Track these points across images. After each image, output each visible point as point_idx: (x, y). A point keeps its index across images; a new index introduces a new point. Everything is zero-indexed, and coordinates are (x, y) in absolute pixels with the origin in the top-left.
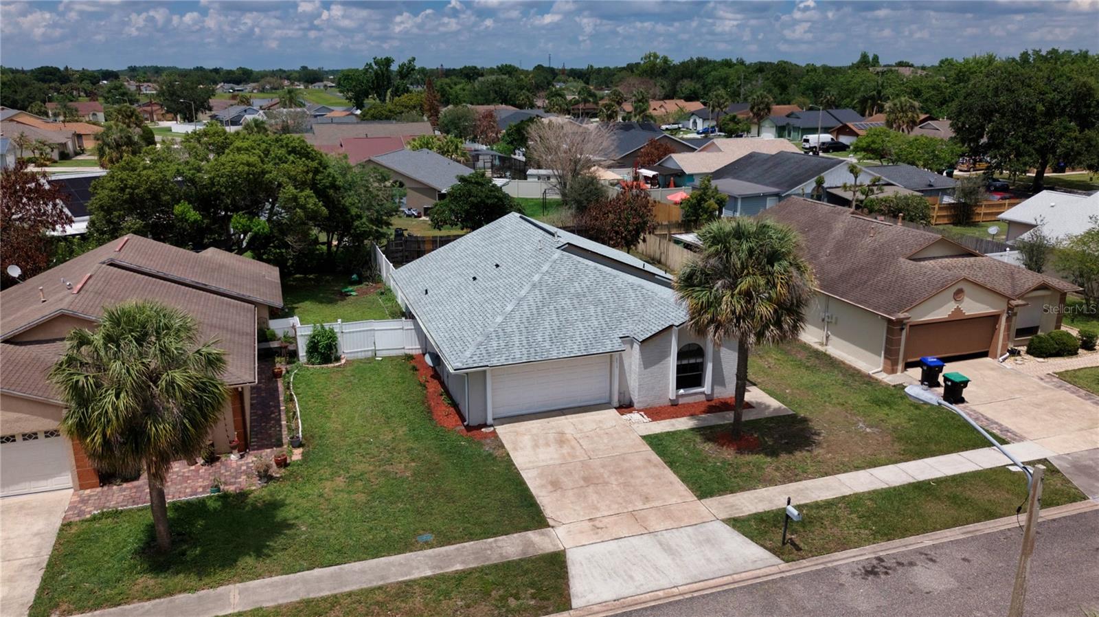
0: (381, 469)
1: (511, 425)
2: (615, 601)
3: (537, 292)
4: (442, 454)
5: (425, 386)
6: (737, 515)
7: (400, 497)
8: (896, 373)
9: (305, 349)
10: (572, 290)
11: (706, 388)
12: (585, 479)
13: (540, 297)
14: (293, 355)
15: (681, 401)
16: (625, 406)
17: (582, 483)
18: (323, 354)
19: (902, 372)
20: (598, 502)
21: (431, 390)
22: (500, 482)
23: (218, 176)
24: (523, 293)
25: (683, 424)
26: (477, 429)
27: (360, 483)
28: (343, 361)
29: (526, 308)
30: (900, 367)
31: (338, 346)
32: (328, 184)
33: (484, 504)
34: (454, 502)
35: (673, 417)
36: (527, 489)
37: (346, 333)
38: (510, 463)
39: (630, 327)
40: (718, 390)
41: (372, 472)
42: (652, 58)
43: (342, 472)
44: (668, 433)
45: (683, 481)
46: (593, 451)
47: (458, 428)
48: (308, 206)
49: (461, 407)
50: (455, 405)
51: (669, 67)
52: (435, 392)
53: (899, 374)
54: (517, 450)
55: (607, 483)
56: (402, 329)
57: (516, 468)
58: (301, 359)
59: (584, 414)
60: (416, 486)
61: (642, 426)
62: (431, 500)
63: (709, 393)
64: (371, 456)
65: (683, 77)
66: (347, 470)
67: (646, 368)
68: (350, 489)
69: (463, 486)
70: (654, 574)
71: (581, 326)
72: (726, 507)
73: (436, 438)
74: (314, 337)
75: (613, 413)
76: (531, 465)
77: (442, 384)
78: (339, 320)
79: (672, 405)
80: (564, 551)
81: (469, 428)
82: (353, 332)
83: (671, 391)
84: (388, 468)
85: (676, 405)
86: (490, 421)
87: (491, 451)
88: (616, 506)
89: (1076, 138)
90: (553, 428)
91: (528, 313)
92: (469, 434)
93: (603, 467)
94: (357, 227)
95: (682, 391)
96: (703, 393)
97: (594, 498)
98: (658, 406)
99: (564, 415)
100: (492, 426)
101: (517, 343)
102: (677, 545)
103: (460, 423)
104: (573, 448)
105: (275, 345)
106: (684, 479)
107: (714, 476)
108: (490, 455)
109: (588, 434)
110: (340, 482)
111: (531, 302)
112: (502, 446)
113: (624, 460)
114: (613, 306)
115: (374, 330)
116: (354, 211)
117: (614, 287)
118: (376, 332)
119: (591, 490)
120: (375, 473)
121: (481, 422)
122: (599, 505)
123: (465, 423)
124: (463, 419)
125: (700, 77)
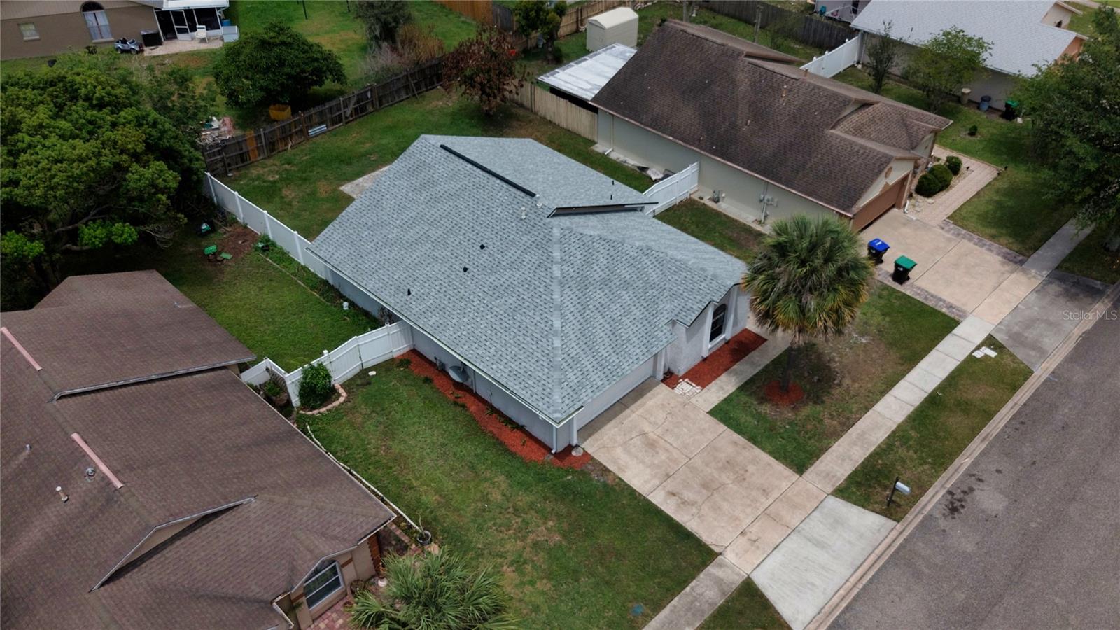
0: (529, 541)
1: (593, 438)
2: (819, 613)
4: (563, 499)
6: (838, 484)
7: (576, 570)
9: (297, 393)
11: (727, 335)
12: (704, 486)
16: (668, 377)
17: (705, 492)
20: (733, 510)
21: (473, 410)
25: (727, 384)
26: (569, 455)
27: (528, 567)
28: (343, 393)
34: (625, 558)
36: (670, 517)
37: (334, 361)
38: (630, 490)
41: (524, 548)
43: (500, 560)
44: (726, 401)
45: (776, 459)
46: (685, 448)
47: (548, 458)
50: (519, 427)
52: (480, 410)
54: (623, 471)
55: (723, 484)
56: (388, 335)
57: (640, 494)
58: (294, 404)
59: (643, 400)
60: (577, 550)
61: (700, 400)
62: (605, 563)
63: (730, 337)
64: (506, 528)
66: (502, 555)
68: (527, 578)
69: (615, 534)
70: (825, 574)
72: (824, 477)
75: (664, 389)
76: (649, 485)
77: (477, 397)
79: (704, 361)
80: (749, 578)
81: (559, 455)
82: (340, 357)
85: (706, 359)
86: (575, 441)
87: (602, 479)
88: (749, 509)
90: (631, 429)
93: (706, 466)
96: (724, 339)
97: (726, 506)
98: (692, 367)
99: (627, 407)
100: (578, 446)
102: (820, 536)
103: (546, 452)
104: (666, 449)
106: (775, 456)
107: (794, 443)
108: (605, 484)
109: (665, 427)
112: (606, 469)
113: (715, 449)
115: (359, 345)
118: (361, 347)
119: (717, 498)
120: (529, 549)
121: (566, 444)
122: (736, 514)
123: (553, 452)
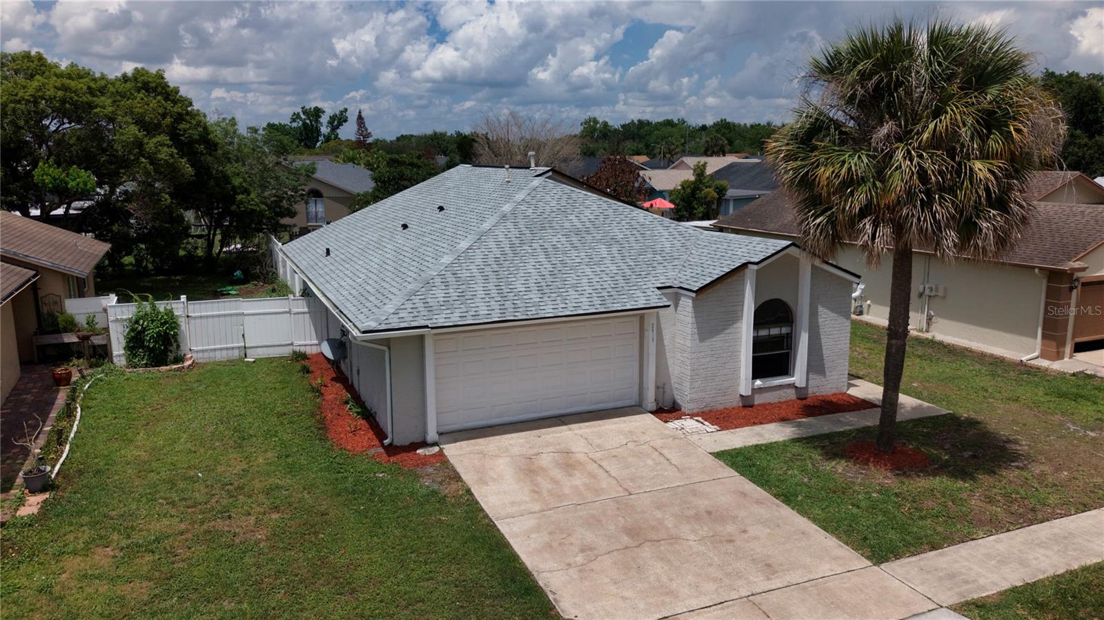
0: (205, 527)
1: (472, 441)
3: (510, 225)
4: (339, 495)
5: (318, 391)
6: (976, 596)
7: (227, 586)
8: (1063, 359)
9: (123, 342)
10: (567, 225)
11: (798, 377)
12: (632, 532)
13: (515, 232)
14: (102, 354)
15: (759, 400)
16: (668, 410)
17: (626, 540)
18: (151, 350)
19: (1071, 357)
20: (671, 580)
21: (329, 397)
22: (456, 544)
23: (11, 102)
24: (486, 226)
25: (774, 433)
26: (409, 451)
27: (149, 558)
28: (187, 363)
29: (492, 245)
30: (1068, 349)
31: (180, 339)
32: (196, 137)
33: (421, 593)
34: (353, 591)
35: (755, 424)
36: (514, 557)
37: (195, 318)
38: (473, 508)
39: (670, 274)
40: (816, 381)
41: (182, 533)
42: (592, 123)
43: (115, 537)
44: (757, 448)
45: (825, 529)
46: (632, 480)
47: (372, 452)
48: (159, 156)
49: (380, 419)
50: (369, 416)
51: (609, 131)
52: (335, 399)
53: (1066, 359)
54: (486, 483)
55: (674, 539)
56: (289, 312)
57: (487, 516)
58: (115, 360)
59: (600, 422)
60: (272, 560)
61: (707, 439)
62: (302, 590)
63: (804, 385)
64: (190, 503)
65: (626, 138)
66: (128, 533)
67: (702, 340)
68: (120, 572)
69: (376, 556)
71: (588, 271)
72: (941, 579)
73: (327, 469)
74: (137, 322)
75: (649, 420)
76: (514, 509)
77: (350, 388)
78: (183, 298)
79: (744, 406)
81: (392, 450)
82: (207, 317)
83: (745, 382)
84: (220, 524)
85: (752, 406)
86: (432, 435)
87: (436, 487)
88: (711, 587)
89: (1086, 145)
90: (548, 444)
91: (497, 252)
92: (392, 459)
93: (658, 508)
94: (241, 202)
95: (758, 382)
96: (792, 386)
97: (657, 569)
98: (721, 407)
99: (564, 424)
100: (435, 444)
101: (481, 293)
103: (376, 442)
104: (592, 476)
105: (71, 338)
106: (827, 525)
107: (880, 518)
108: (434, 493)
109: (614, 452)
110: (103, 558)
111: (501, 238)
112: (457, 477)
113: (694, 493)
114: (637, 246)
115: (243, 314)
116: (237, 181)
117: (633, 222)
118: (247, 317)
119: (646, 552)
120: (189, 535)
121: (416, 438)
122: (674, 585)
123: (386, 442)
124: (380, 434)
125: (641, 138)
